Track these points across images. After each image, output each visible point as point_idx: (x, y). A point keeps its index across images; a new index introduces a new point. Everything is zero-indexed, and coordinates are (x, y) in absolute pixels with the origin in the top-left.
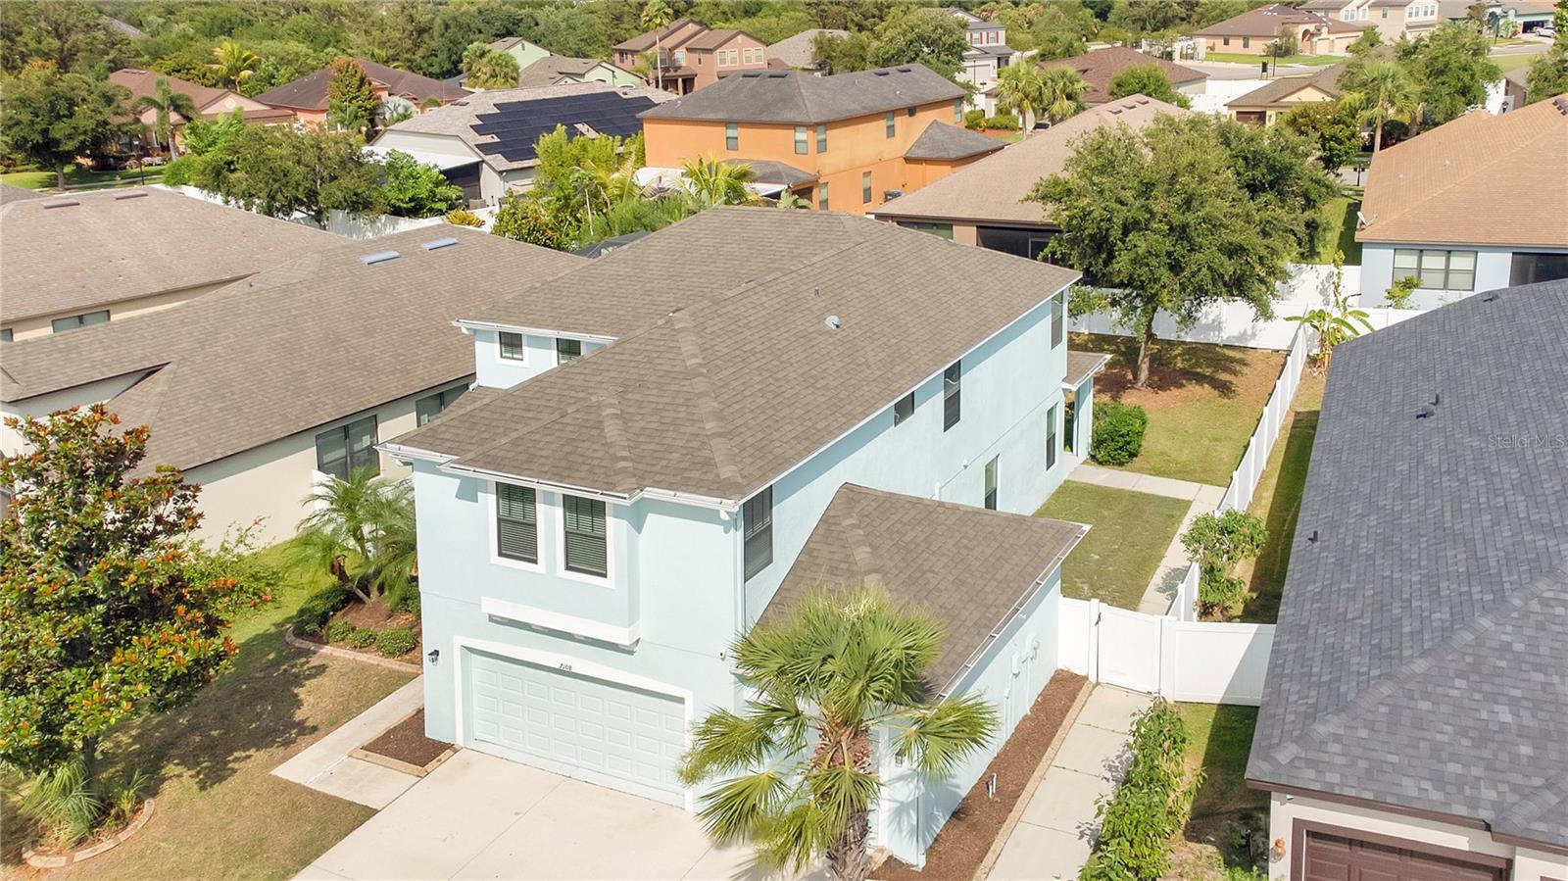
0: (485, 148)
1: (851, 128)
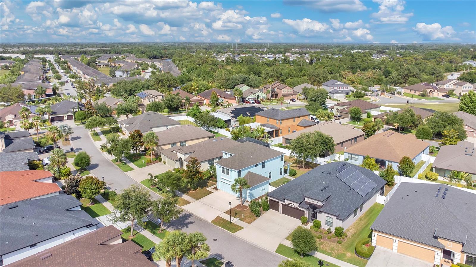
0: (232, 117)
1: (286, 120)
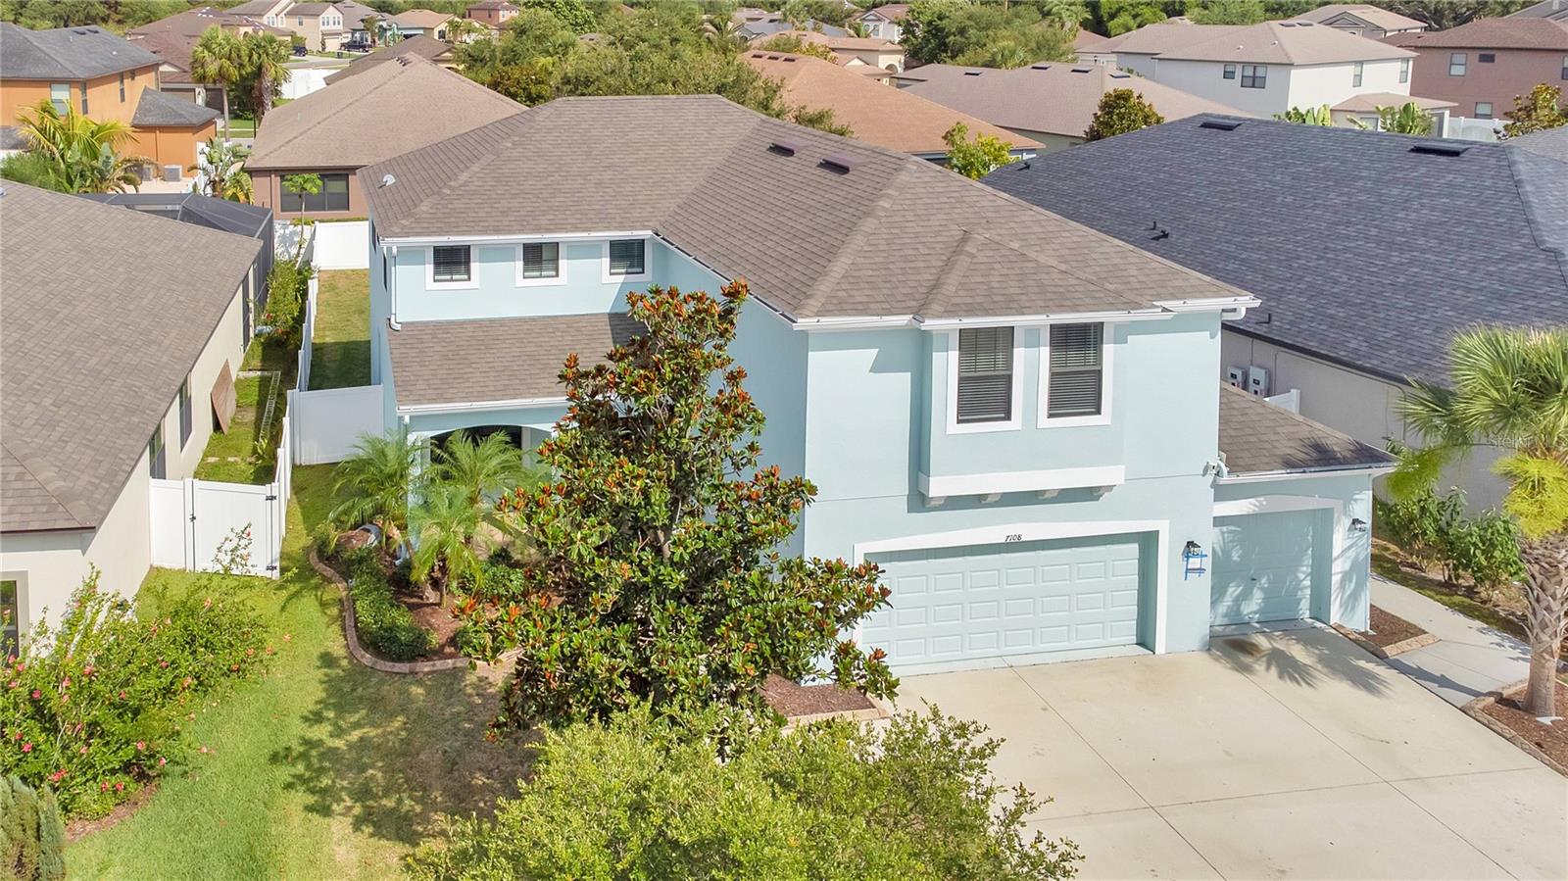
1: (101, 87)
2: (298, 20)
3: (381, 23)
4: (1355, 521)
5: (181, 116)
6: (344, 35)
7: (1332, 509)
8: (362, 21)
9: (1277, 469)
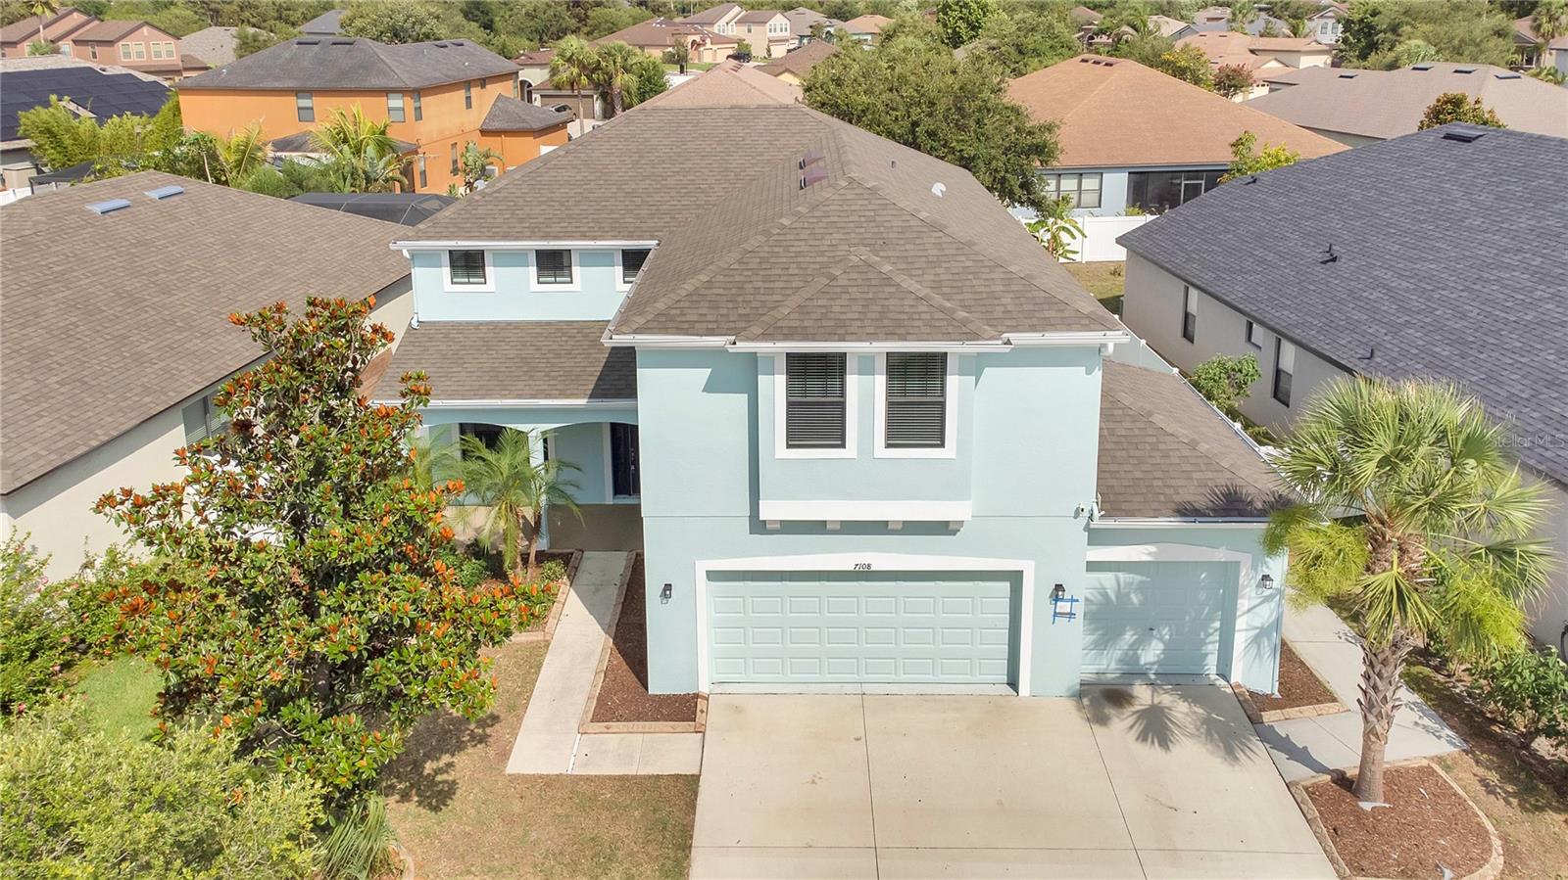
1: (439, 96)
2: (746, 28)
3: (829, 29)
4: (1266, 578)
5: (524, 121)
6: (791, 42)
7: (1238, 563)
8: (811, 27)
9: (1164, 516)
